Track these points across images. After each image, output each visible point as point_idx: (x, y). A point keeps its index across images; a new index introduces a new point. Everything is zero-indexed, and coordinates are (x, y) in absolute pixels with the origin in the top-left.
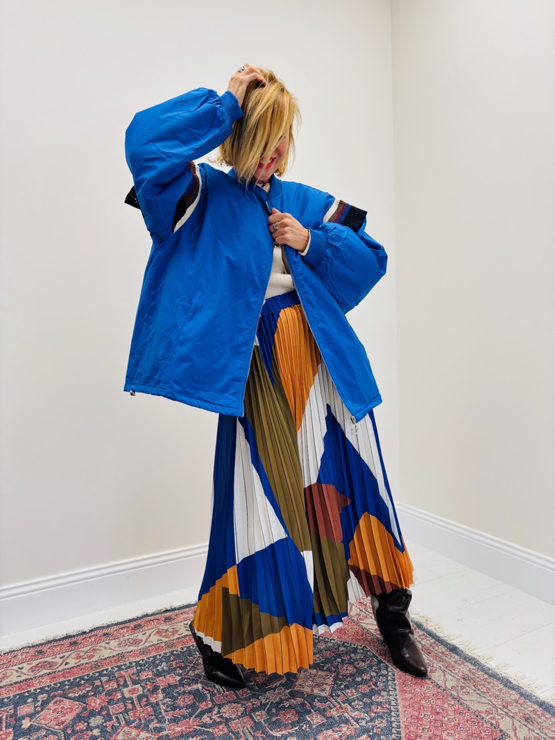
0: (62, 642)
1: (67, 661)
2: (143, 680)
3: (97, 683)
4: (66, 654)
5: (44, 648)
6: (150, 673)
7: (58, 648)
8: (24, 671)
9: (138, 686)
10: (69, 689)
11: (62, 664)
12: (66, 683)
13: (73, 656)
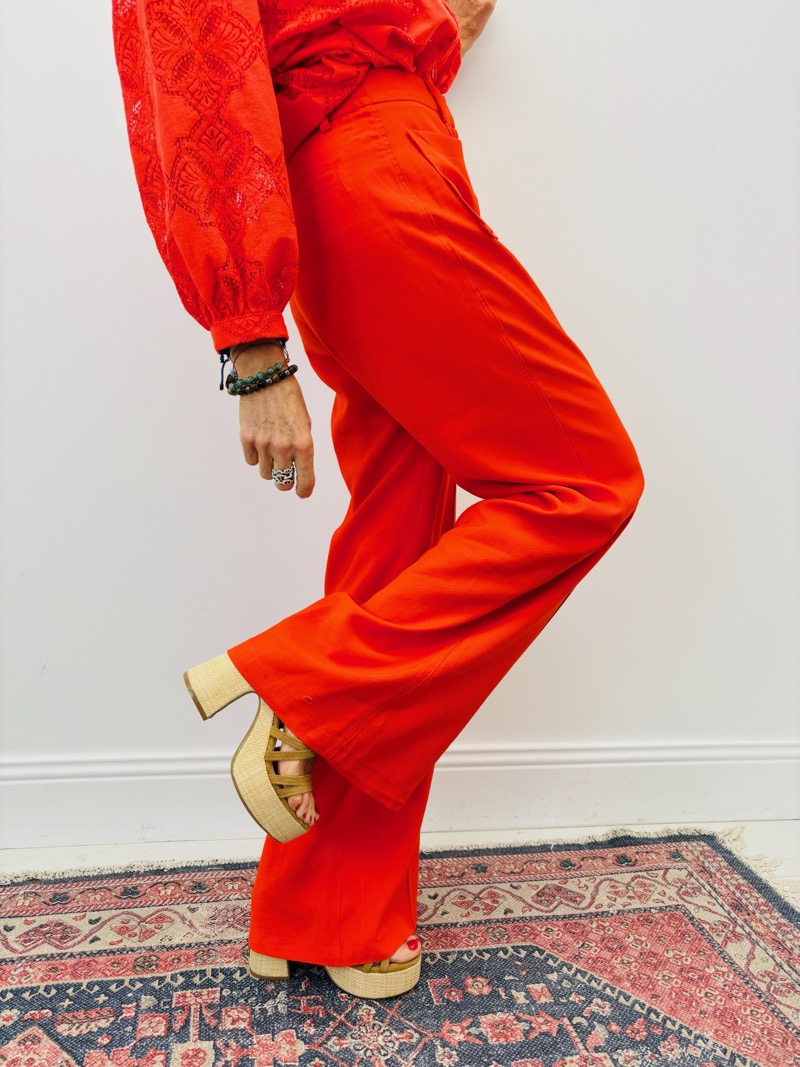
0: (111, 884)
1: (97, 934)
2: (224, 1032)
3: (128, 1013)
4: (105, 915)
5: (73, 891)
6: (245, 1015)
7: (98, 897)
8: (11, 937)
9: (207, 1046)
10: (68, 1010)
11: (86, 937)
12: (70, 991)
13: (116, 923)
